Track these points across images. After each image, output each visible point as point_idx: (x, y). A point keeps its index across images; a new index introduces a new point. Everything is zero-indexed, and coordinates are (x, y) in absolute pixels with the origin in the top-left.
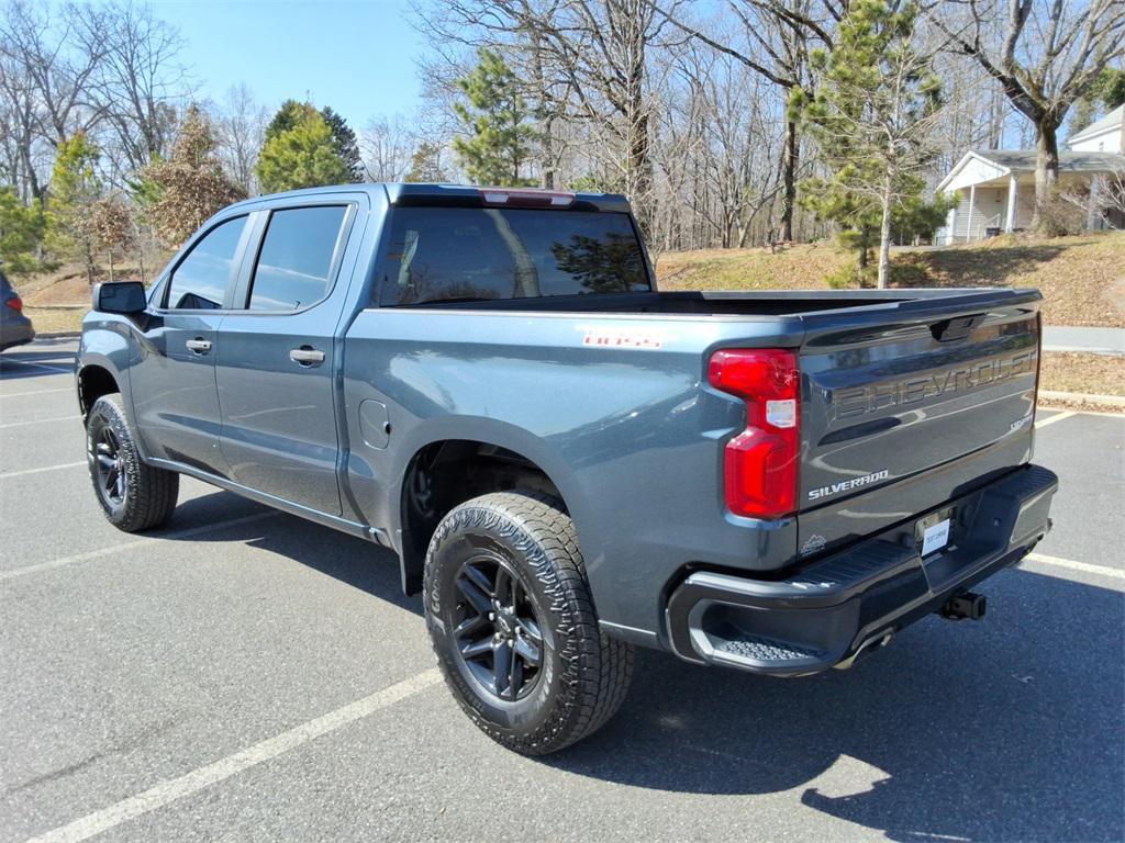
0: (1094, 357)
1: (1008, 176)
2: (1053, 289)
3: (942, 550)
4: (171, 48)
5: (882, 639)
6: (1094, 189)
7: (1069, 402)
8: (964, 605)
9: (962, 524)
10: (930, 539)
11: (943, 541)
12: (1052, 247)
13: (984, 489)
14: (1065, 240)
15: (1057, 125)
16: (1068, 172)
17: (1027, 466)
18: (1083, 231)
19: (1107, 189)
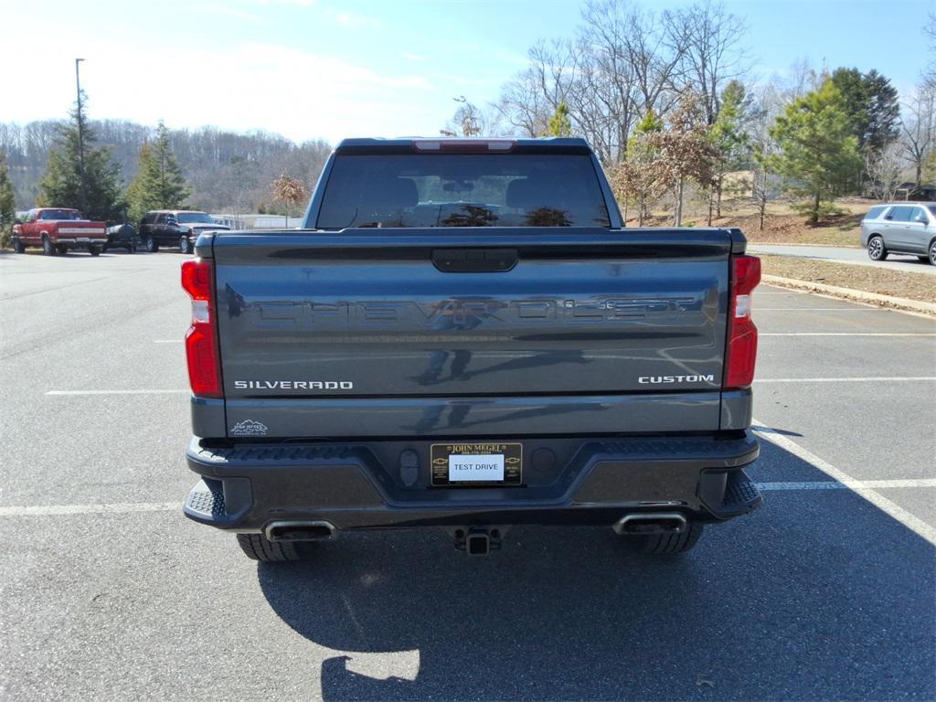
4: (736, 36)
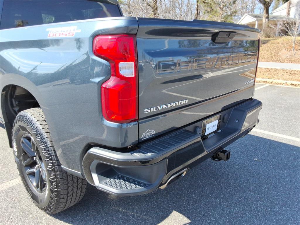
0: (276, 70)
1: (255, 21)
2: (265, 52)
3: (215, 132)
5: (183, 173)
6: (278, 24)
7: (268, 82)
8: (221, 155)
9: (223, 122)
10: (209, 129)
11: (215, 129)
12: (266, 40)
13: (234, 108)
14: (270, 39)
15: (269, 6)
16: (271, 20)
17: (251, 99)
18: (275, 37)
19: (282, 24)
